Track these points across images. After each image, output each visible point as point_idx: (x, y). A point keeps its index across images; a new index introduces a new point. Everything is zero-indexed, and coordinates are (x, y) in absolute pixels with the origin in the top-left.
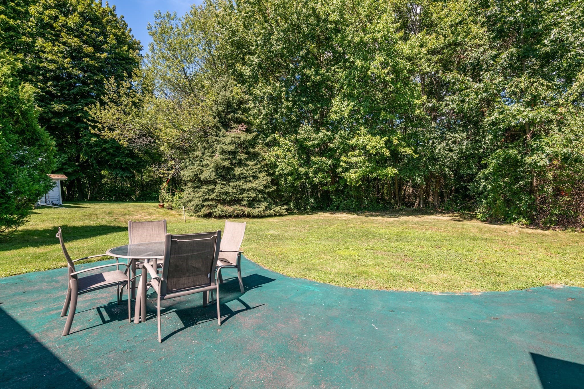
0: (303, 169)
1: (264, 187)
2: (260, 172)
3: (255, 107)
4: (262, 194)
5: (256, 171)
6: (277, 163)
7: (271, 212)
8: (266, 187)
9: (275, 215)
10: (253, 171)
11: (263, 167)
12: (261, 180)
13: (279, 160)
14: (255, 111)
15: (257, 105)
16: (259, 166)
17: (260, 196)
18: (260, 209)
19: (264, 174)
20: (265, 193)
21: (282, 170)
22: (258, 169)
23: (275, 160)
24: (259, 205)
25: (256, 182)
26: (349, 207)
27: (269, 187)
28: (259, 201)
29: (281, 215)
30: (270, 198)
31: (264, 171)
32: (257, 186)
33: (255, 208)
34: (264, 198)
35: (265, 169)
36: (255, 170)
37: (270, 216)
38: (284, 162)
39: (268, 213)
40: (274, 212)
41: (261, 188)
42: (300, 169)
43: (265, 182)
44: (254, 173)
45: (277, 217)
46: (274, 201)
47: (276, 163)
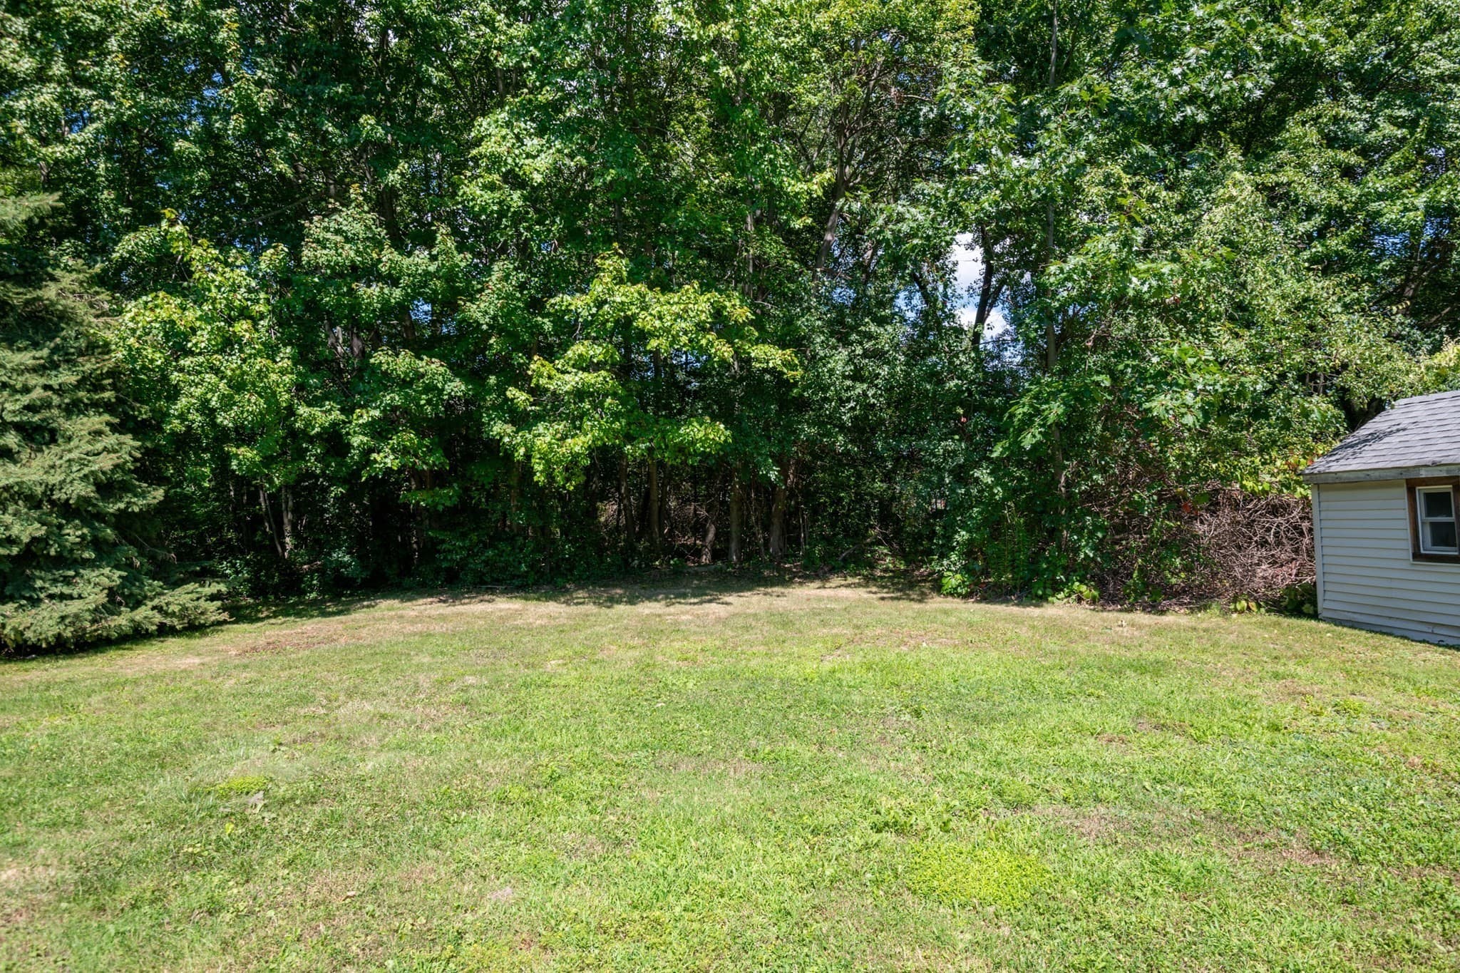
0: (316, 411)
1: (99, 487)
2: (73, 409)
3: (41, 77)
4: (85, 523)
5: (48, 405)
6: (175, 377)
7: (142, 613)
8: (107, 487)
9: (164, 631)
10: (26, 400)
11: (92, 382)
12: (79, 448)
13: (186, 362)
14: (46, 96)
15: (58, 68)
16: (66, 377)
17: (73, 534)
18: (73, 607)
19: (97, 421)
20: (100, 517)
21: (205, 408)
22: (60, 391)
23: (167, 362)
24: (67, 581)
25: (50, 455)
26: (504, 569)
27: (125, 488)
28: (62, 561)
29: (194, 628)
30: (132, 542)
31: (95, 405)
32: (54, 479)
33: (35, 602)
34: (97, 544)
35: (108, 395)
36: (38, 393)
37: (137, 636)
38: (216, 371)
39: (122, 620)
40: (158, 618)
41: (79, 489)
42: (303, 410)
43: (105, 463)
44: (30, 408)
45: (173, 643)
46: (152, 558)
47: (165, 378)
